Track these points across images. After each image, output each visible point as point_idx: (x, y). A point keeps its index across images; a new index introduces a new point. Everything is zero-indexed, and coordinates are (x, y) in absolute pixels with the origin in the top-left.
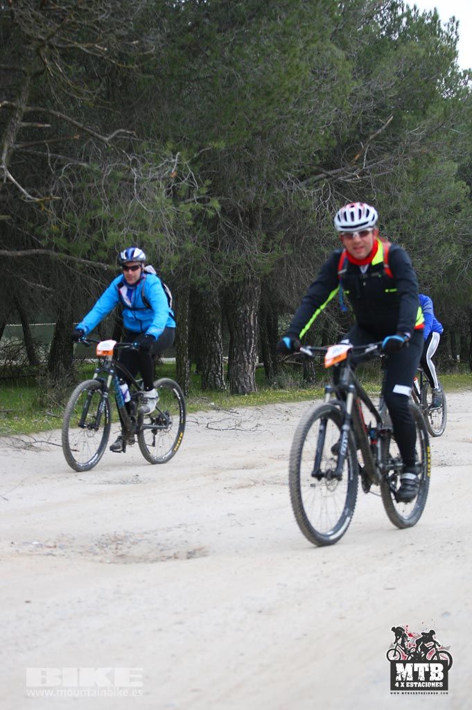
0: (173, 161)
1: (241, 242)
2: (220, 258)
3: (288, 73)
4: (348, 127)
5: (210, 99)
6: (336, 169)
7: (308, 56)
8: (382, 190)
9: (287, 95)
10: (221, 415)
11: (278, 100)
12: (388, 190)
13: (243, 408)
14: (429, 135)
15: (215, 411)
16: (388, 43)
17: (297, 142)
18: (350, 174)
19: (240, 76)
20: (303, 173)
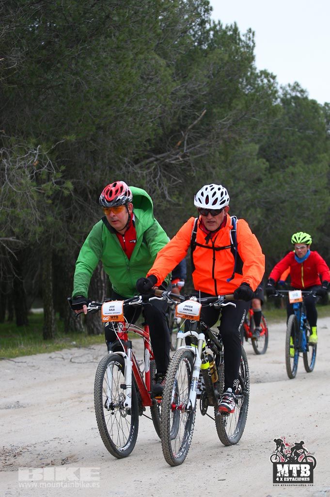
0: (35, 152)
1: (91, 214)
2: (74, 228)
3: (122, 79)
4: (171, 120)
5: (61, 102)
6: (163, 153)
7: (137, 64)
8: (200, 168)
9: (122, 96)
10: (82, 351)
11: (115, 102)
12: (205, 168)
13: (98, 345)
14: (235, 123)
15: (76, 349)
16: (199, 51)
17: (131, 133)
18: (174, 157)
19: (84, 83)
20: (137, 157)
